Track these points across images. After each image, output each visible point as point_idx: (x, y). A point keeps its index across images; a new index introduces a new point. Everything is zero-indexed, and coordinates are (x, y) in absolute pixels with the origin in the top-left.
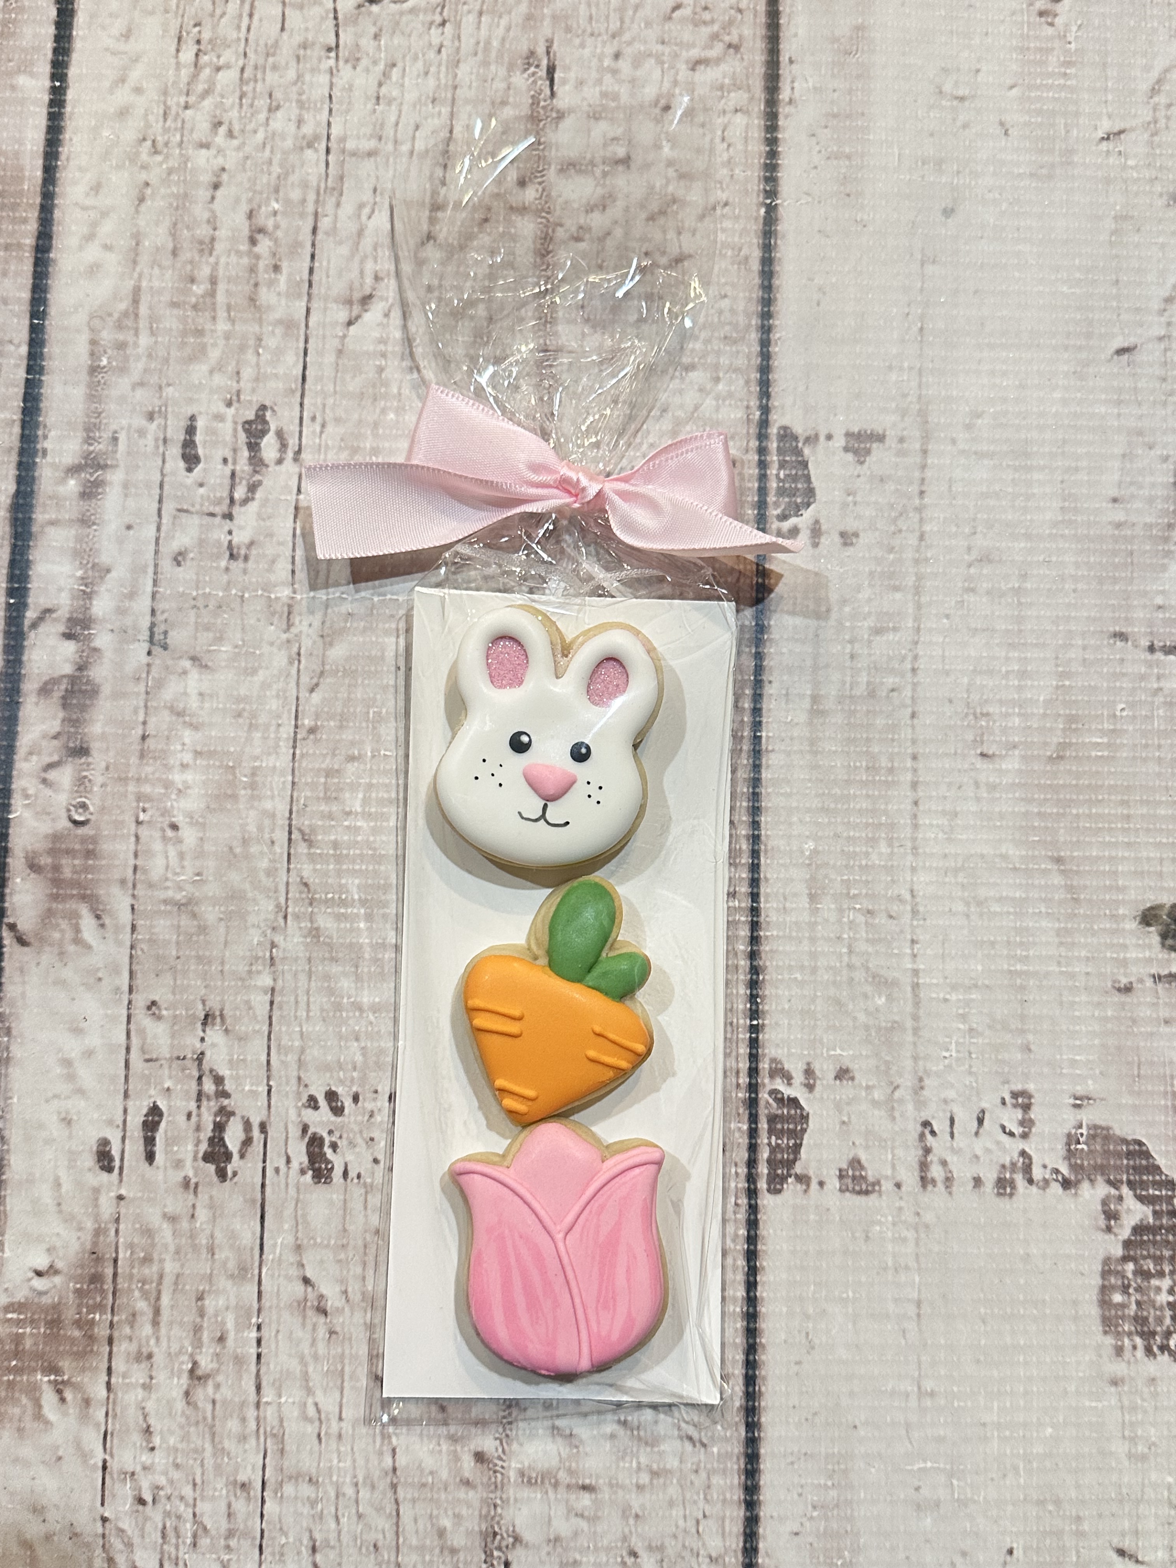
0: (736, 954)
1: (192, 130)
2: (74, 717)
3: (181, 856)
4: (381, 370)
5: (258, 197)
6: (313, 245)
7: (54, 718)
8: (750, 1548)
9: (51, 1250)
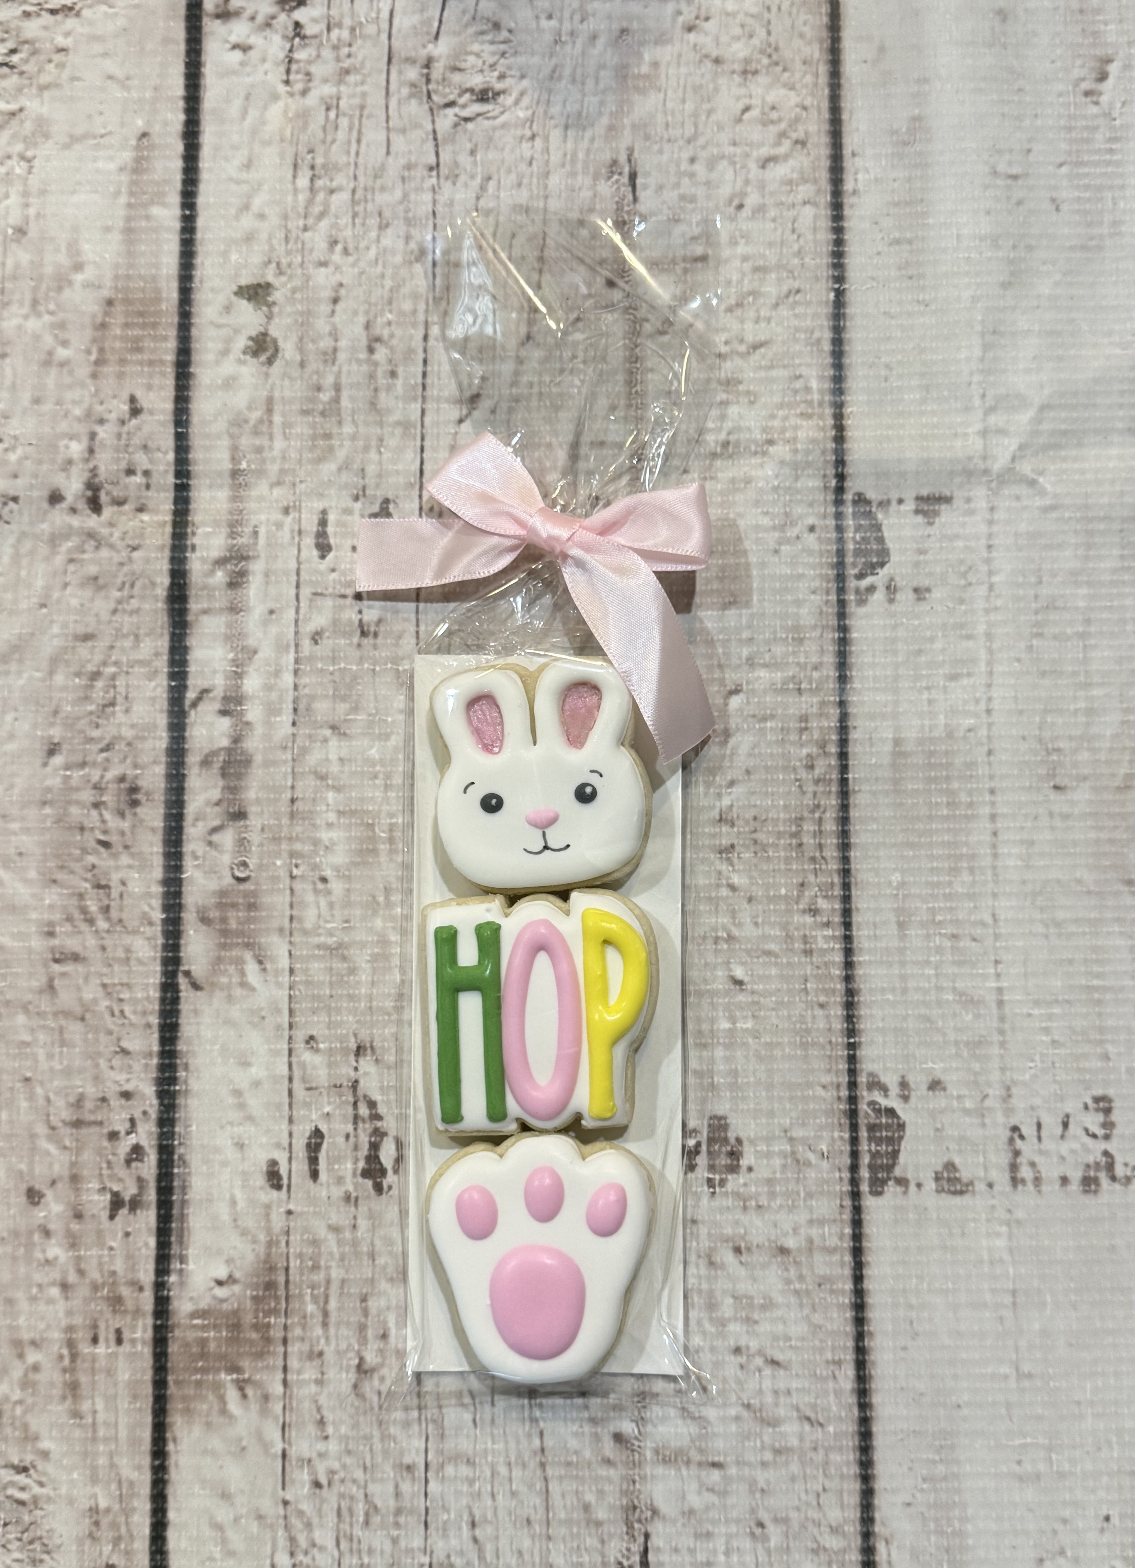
0: (832, 978)
1: (312, 251)
2: (232, 784)
3: (331, 905)
5: (374, 310)
6: (425, 351)
7: (215, 787)
8: (867, 1518)
9: (229, 1261)
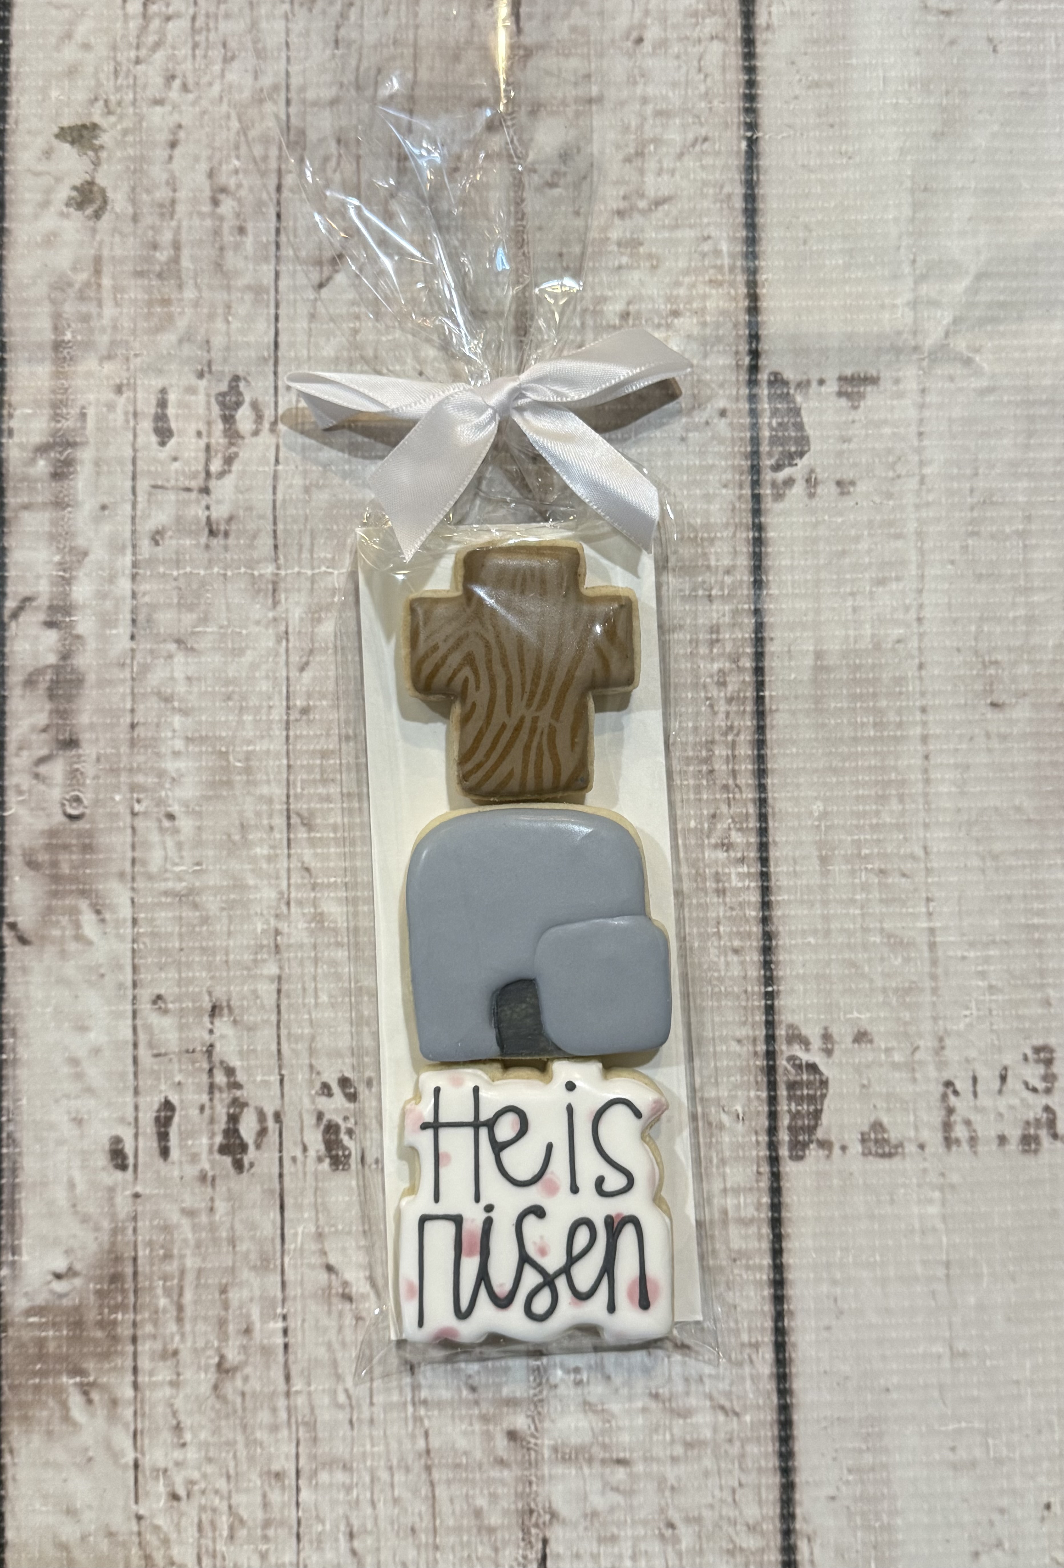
0: (747, 921)
1: (145, 86)
2: (61, 708)
3: (179, 846)
4: (355, 332)
5: (218, 155)
6: (279, 203)
7: (41, 710)
8: (787, 1514)
9: (68, 1252)
